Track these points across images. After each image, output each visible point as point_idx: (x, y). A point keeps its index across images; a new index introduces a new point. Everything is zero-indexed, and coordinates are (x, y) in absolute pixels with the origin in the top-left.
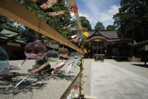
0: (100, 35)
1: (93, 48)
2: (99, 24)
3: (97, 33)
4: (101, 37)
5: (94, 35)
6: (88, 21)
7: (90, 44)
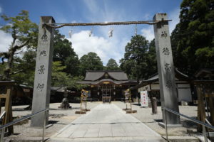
0: (109, 77)
1: (102, 90)
2: (112, 61)
3: (106, 75)
4: (109, 80)
5: (103, 77)
6: (98, 57)
7: (99, 87)
